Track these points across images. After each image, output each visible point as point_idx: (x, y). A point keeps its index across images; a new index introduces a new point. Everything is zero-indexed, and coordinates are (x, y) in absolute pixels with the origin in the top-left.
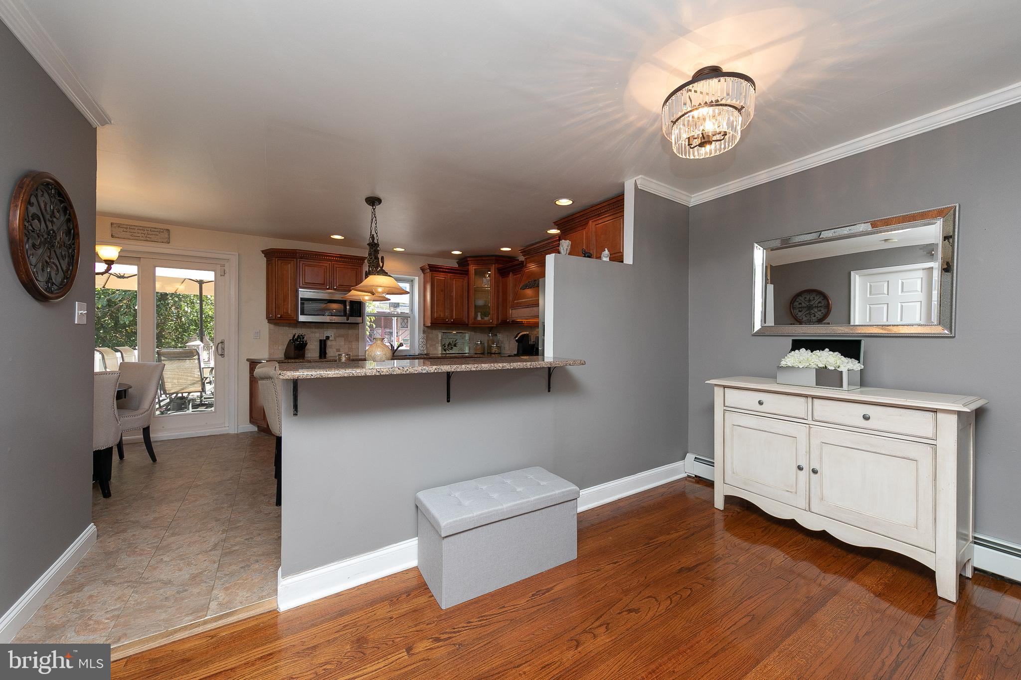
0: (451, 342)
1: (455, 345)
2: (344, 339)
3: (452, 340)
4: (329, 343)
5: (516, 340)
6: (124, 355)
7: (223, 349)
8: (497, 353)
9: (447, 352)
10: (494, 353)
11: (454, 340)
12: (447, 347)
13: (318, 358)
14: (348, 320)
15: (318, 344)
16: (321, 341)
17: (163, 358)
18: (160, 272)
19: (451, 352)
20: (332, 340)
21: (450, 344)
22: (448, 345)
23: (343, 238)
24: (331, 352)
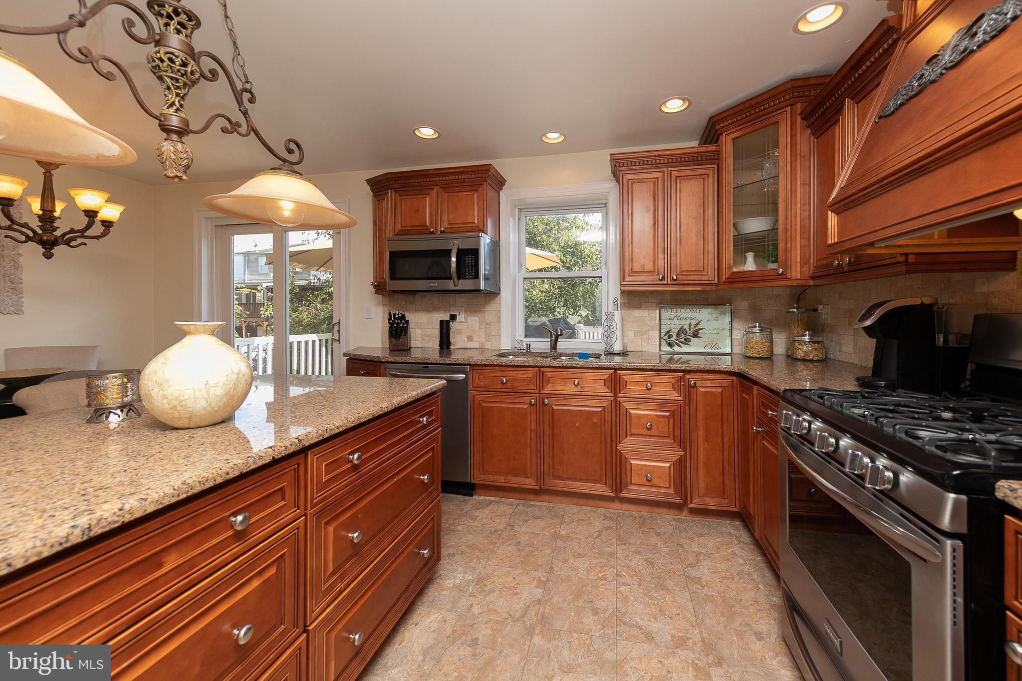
0: (686, 327)
1: (696, 335)
3: (688, 322)
4: (454, 327)
5: (867, 329)
7: (339, 332)
8: (812, 361)
9: (676, 349)
10: (804, 360)
11: (694, 323)
12: (675, 337)
14: (457, 284)
16: (442, 322)
19: (685, 349)
20: (461, 321)
21: (681, 331)
22: (678, 335)
24: (459, 341)
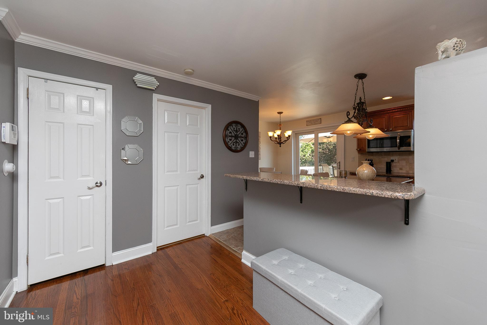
2: (405, 161)
4: (393, 164)
6: (323, 167)
7: (340, 166)
13: (385, 174)
14: (399, 149)
15: (385, 164)
16: (387, 163)
17: (334, 169)
18: (321, 135)
20: (396, 163)
23: (392, 97)
24: (395, 170)
